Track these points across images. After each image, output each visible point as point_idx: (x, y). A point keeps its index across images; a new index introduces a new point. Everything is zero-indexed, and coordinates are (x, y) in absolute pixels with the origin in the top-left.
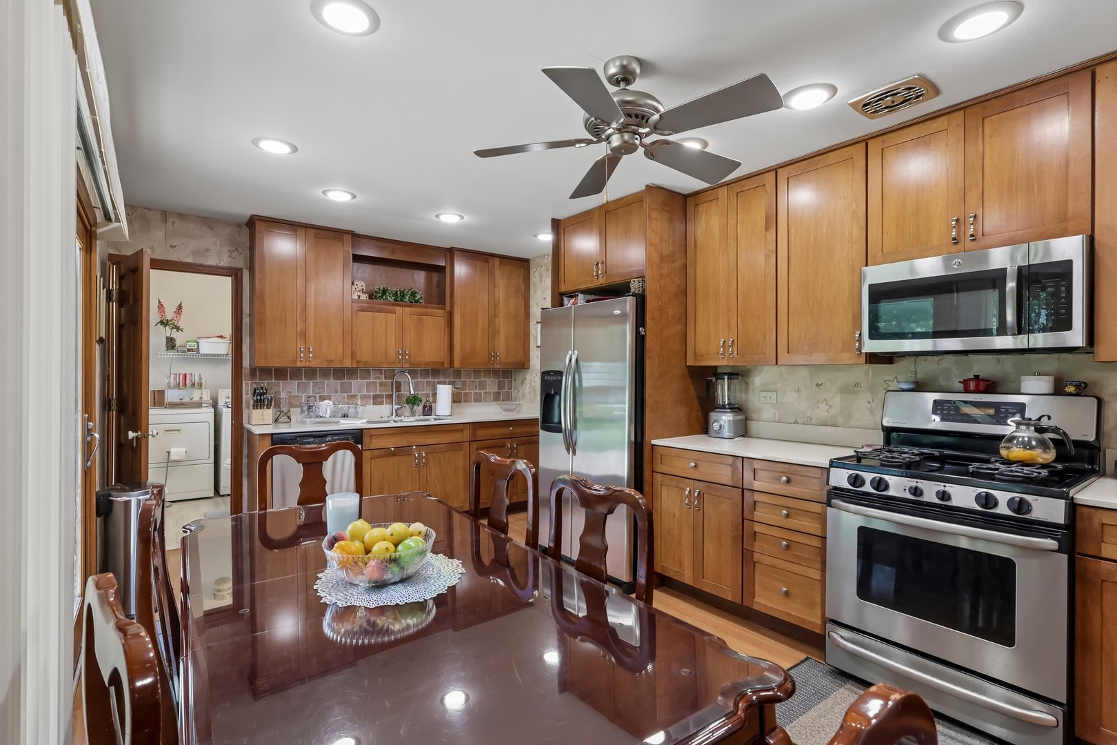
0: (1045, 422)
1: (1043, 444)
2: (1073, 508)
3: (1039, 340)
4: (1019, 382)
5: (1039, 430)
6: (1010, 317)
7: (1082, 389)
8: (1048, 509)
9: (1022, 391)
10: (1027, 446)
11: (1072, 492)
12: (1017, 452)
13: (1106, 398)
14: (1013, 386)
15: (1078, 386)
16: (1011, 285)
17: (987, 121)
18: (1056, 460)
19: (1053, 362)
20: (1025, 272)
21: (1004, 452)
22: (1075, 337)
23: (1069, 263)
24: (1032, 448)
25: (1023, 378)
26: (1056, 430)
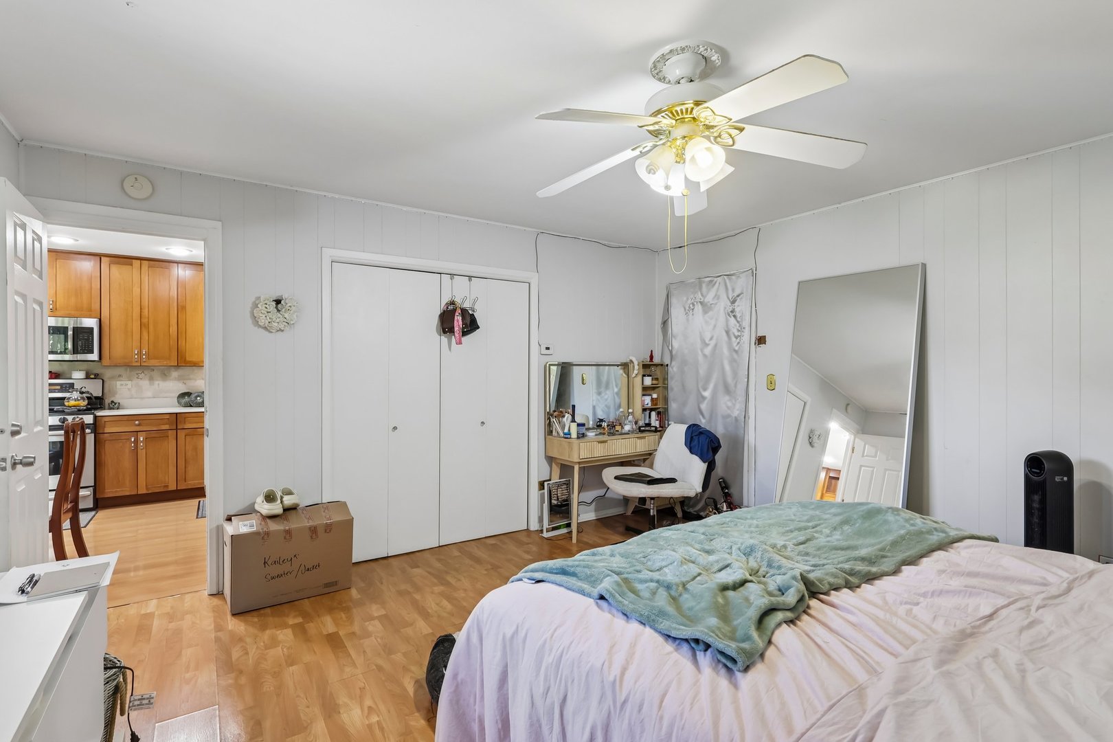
0: (83, 390)
1: (83, 399)
2: (95, 417)
3: (80, 357)
4: (71, 374)
5: (82, 393)
6: (70, 346)
7: (97, 376)
8: (89, 419)
9: (73, 377)
10: (76, 400)
11: (95, 412)
12: (72, 403)
13: (105, 380)
14: (68, 376)
15: (95, 375)
16: (70, 333)
17: (58, 261)
18: (88, 404)
19: (85, 365)
20: (75, 329)
21: (66, 404)
22: (94, 356)
23: (93, 328)
24: (78, 400)
25: (73, 372)
26: (88, 392)
